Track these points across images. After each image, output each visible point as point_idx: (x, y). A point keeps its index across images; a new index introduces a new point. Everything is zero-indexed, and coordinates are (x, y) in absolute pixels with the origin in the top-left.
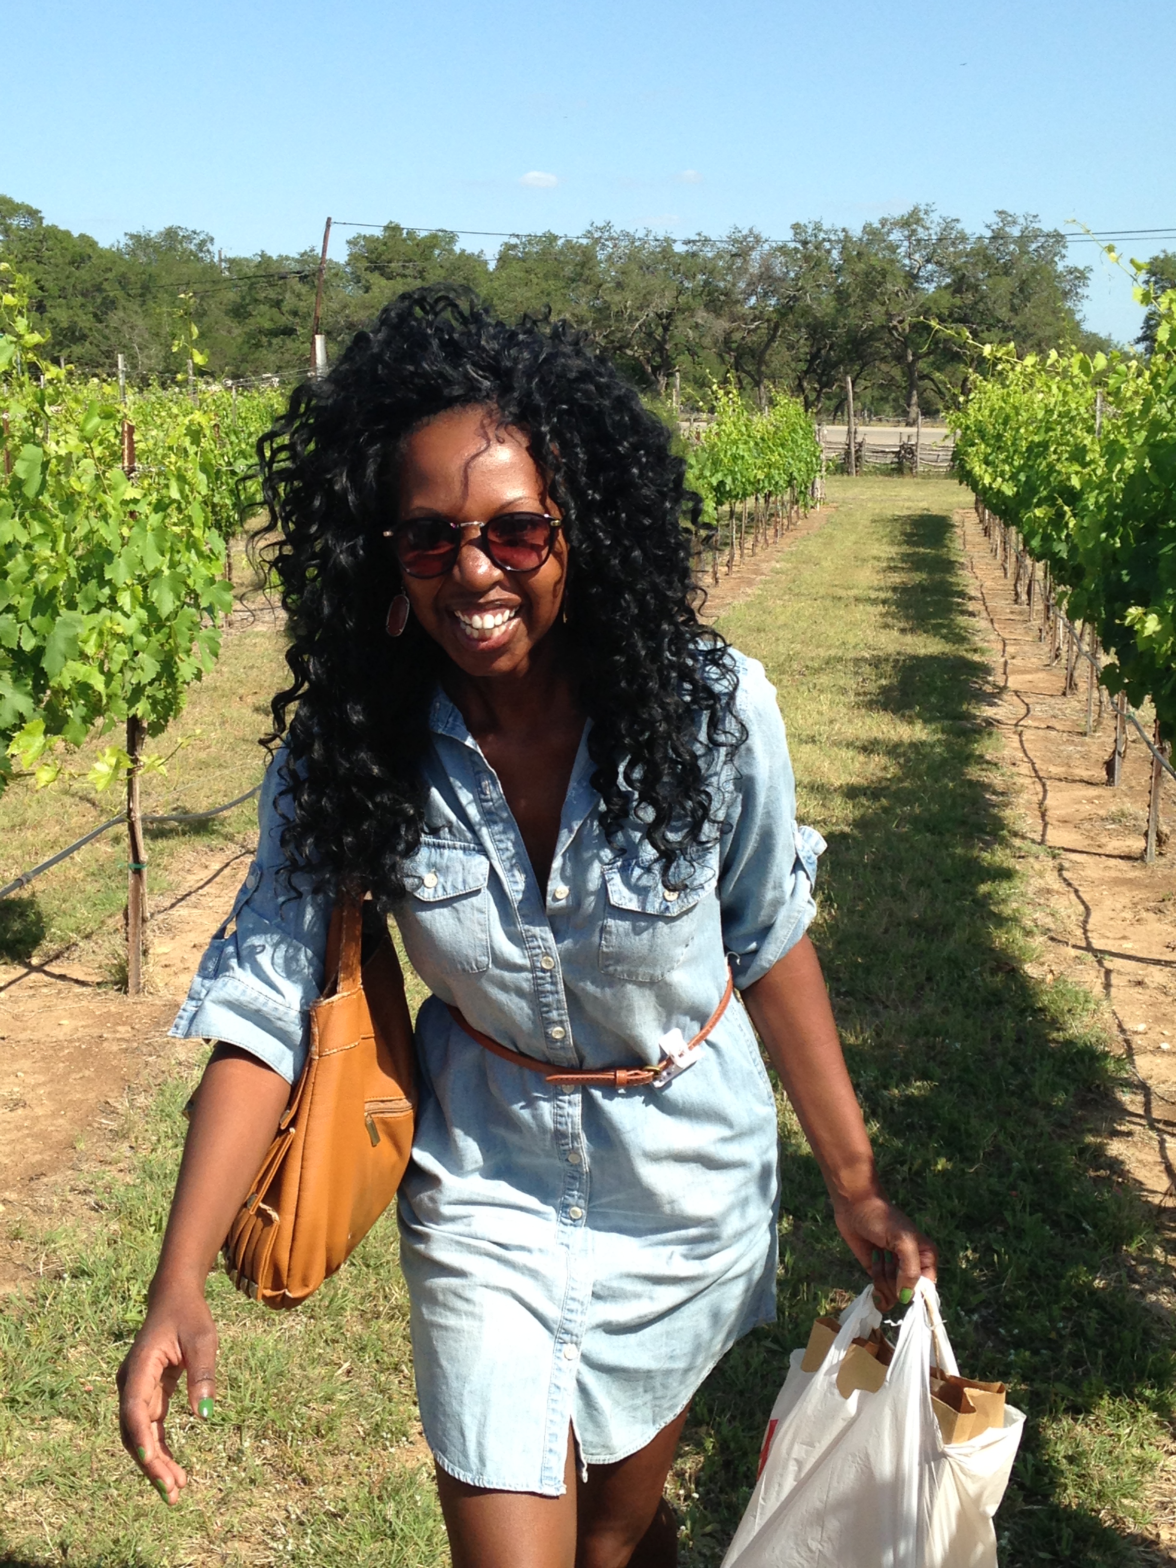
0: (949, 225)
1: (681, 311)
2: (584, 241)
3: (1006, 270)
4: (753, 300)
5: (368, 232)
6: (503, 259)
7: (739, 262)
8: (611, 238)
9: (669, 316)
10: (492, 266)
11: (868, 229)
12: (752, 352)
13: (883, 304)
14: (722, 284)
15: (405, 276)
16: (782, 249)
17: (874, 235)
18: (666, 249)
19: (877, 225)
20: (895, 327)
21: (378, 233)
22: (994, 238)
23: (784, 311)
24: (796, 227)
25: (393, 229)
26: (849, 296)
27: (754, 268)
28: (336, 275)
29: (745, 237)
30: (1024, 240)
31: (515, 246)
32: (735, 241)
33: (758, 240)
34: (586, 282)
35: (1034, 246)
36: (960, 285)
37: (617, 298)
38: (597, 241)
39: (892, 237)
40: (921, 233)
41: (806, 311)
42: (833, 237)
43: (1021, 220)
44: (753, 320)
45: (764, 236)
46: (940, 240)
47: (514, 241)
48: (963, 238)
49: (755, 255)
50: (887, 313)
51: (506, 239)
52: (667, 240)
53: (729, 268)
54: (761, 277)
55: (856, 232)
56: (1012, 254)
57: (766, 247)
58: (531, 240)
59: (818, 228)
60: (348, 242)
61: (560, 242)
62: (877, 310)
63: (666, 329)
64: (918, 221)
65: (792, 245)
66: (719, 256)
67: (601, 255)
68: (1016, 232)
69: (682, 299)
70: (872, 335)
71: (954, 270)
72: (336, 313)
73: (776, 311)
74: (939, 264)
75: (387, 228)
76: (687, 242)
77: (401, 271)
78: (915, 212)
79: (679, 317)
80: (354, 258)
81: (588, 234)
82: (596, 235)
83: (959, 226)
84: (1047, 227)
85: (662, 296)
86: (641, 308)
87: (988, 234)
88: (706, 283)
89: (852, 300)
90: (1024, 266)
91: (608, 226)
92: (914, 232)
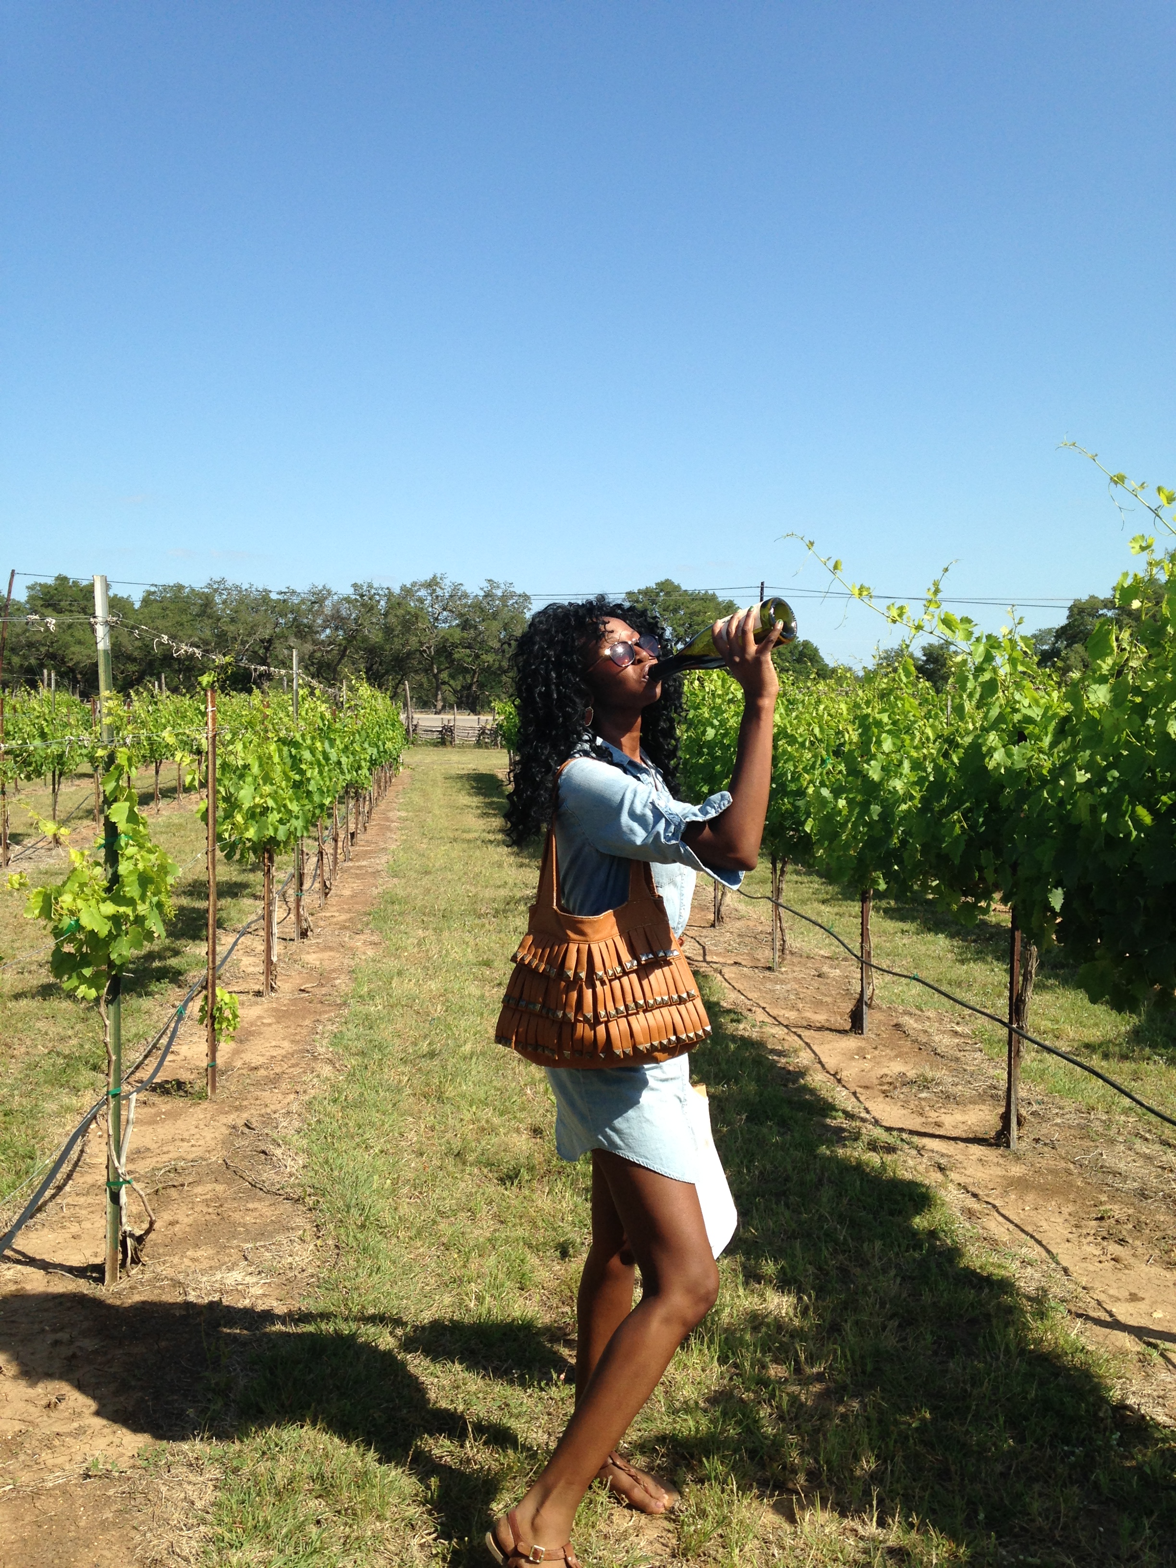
0: (456, 587)
1: (279, 637)
2: (206, 590)
3: (495, 616)
4: (328, 631)
5: (42, 580)
6: (146, 602)
7: (316, 607)
8: (226, 589)
9: (270, 641)
10: (137, 606)
11: (403, 588)
12: (328, 665)
13: (417, 636)
14: (305, 621)
15: (71, 611)
16: (347, 600)
17: (407, 592)
18: (265, 597)
19: (409, 586)
20: (425, 651)
21: (50, 581)
22: (486, 596)
23: (350, 639)
24: (355, 586)
25: (62, 580)
26: (393, 630)
27: (328, 610)
28: (18, 609)
29: (321, 591)
30: (504, 598)
31: (155, 592)
32: (314, 593)
33: (329, 592)
34: (209, 617)
35: (511, 602)
36: (465, 625)
37: (232, 628)
38: (216, 590)
39: (419, 593)
40: (439, 592)
41: (365, 639)
42: (381, 592)
43: (502, 586)
44: (329, 645)
45: (334, 590)
46: (451, 596)
47: (153, 589)
48: (465, 595)
49: (328, 603)
50: (420, 642)
51: (148, 588)
52: (265, 590)
53: (310, 610)
54: (332, 617)
55: (397, 590)
56: (498, 606)
57: (335, 597)
58: (165, 588)
59: (370, 586)
60: (28, 588)
61: (187, 590)
62: (413, 640)
63: (267, 649)
64: (437, 584)
65: (354, 597)
66: (303, 602)
67: (217, 599)
68: (499, 593)
69: (277, 630)
70: (409, 654)
71: (461, 615)
72: (18, 635)
73: (344, 639)
74: (451, 611)
75: (57, 578)
76: (281, 593)
77: (68, 608)
78: (435, 577)
79: (277, 644)
80: (31, 598)
81: (209, 586)
82: (215, 586)
83: (463, 588)
84: (519, 591)
85: (265, 627)
86: (249, 635)
87: (482, 594)
88: (295, 619)
89: (396, 633)
90: (505, 615)
91: (223, 581)
92: (434, 590)
